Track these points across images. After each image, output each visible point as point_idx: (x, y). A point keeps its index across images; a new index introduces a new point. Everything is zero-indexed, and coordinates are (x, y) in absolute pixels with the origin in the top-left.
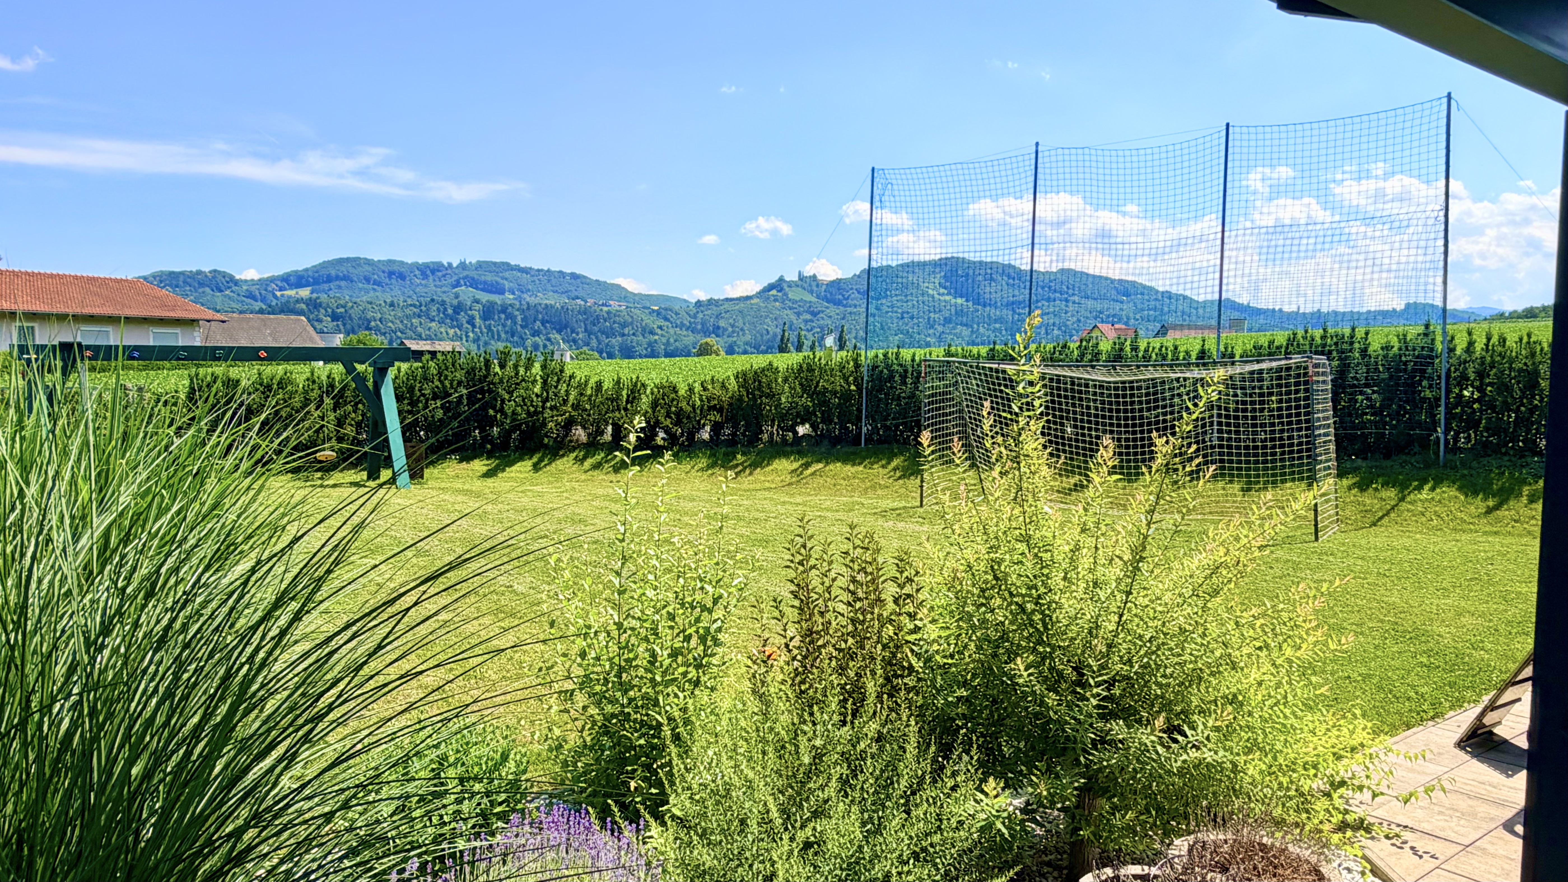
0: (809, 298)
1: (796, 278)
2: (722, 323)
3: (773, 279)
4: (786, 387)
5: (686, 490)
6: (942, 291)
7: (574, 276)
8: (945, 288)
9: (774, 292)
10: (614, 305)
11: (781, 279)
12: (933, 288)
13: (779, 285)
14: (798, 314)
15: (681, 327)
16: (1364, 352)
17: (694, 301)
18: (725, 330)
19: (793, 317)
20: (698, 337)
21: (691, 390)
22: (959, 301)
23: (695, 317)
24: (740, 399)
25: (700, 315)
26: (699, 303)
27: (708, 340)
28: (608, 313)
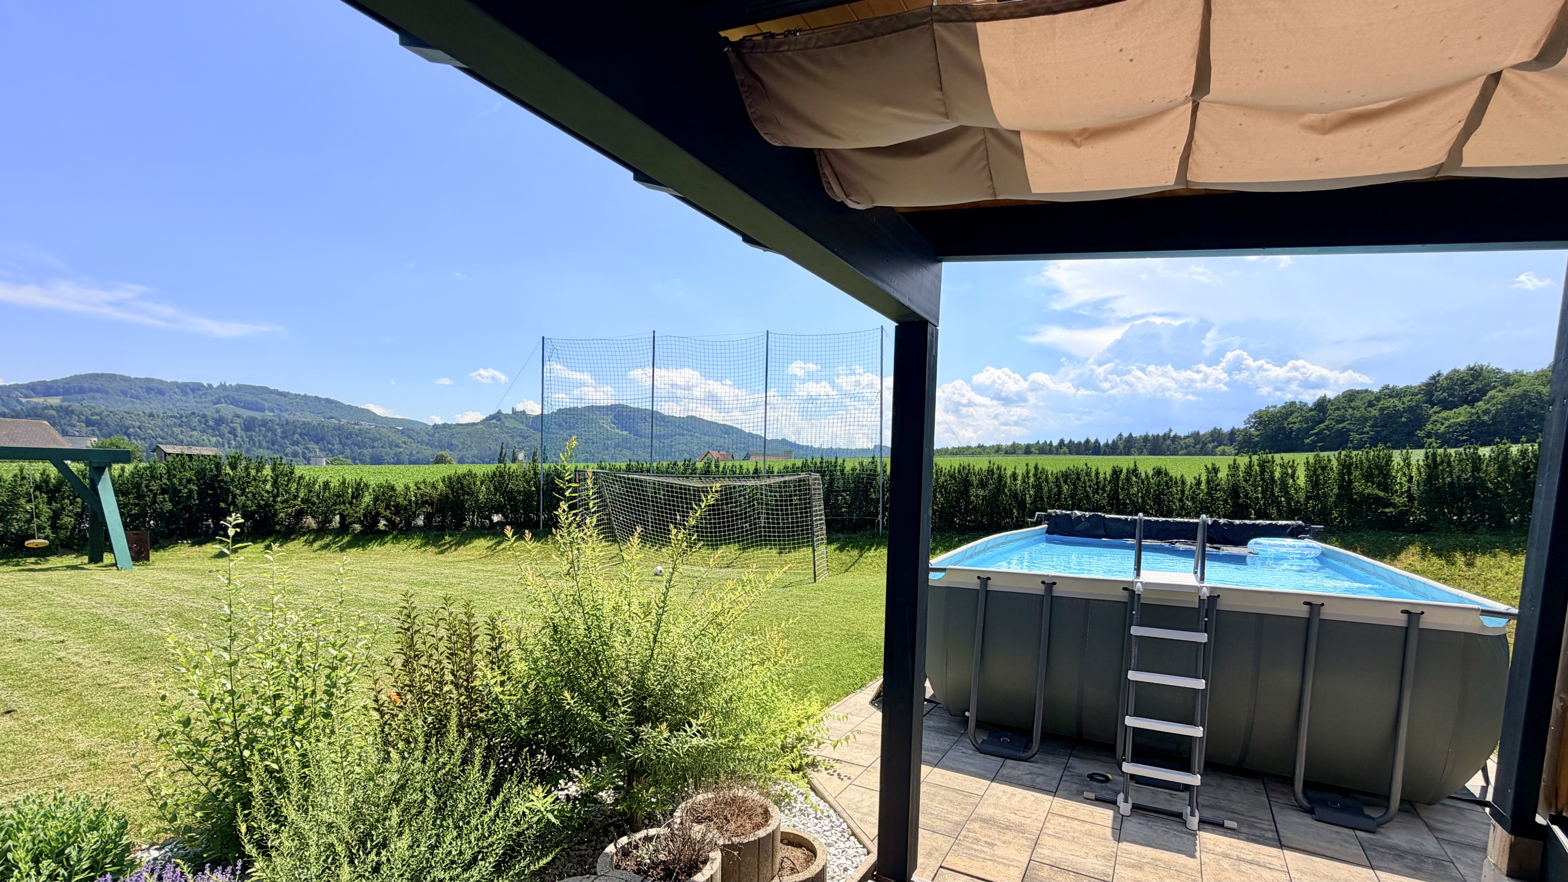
0: (520, 426)
1: (510, 412)
2: (454, 442)
3: (493, 412)
4: (483, 488)
5: (400, 563)
6: (612, 425)
7: (328, 401)
8: (615, 424)
9: (494, 421)
10: (365, 425)
11: (499, 412)
12: (607, 424)
13: (498, 416)
14: (513, 437)
15: (422, 443)
16: (842, 471)
17: (431, 424)
18: (457, 446)
19: (509, 439)
20: (435, 450)
21: (407, 488)
22: (624, 433)
23: (433, 435)
24: (447, 495)
25: (437, 435)
26: (436, 427)
27: (443, 453)
28: (360, 430)
